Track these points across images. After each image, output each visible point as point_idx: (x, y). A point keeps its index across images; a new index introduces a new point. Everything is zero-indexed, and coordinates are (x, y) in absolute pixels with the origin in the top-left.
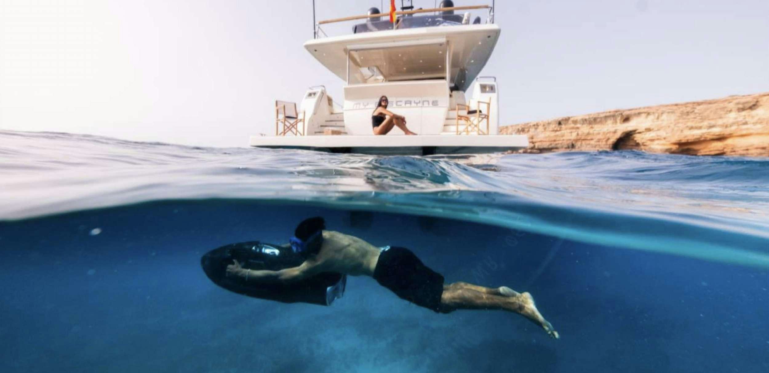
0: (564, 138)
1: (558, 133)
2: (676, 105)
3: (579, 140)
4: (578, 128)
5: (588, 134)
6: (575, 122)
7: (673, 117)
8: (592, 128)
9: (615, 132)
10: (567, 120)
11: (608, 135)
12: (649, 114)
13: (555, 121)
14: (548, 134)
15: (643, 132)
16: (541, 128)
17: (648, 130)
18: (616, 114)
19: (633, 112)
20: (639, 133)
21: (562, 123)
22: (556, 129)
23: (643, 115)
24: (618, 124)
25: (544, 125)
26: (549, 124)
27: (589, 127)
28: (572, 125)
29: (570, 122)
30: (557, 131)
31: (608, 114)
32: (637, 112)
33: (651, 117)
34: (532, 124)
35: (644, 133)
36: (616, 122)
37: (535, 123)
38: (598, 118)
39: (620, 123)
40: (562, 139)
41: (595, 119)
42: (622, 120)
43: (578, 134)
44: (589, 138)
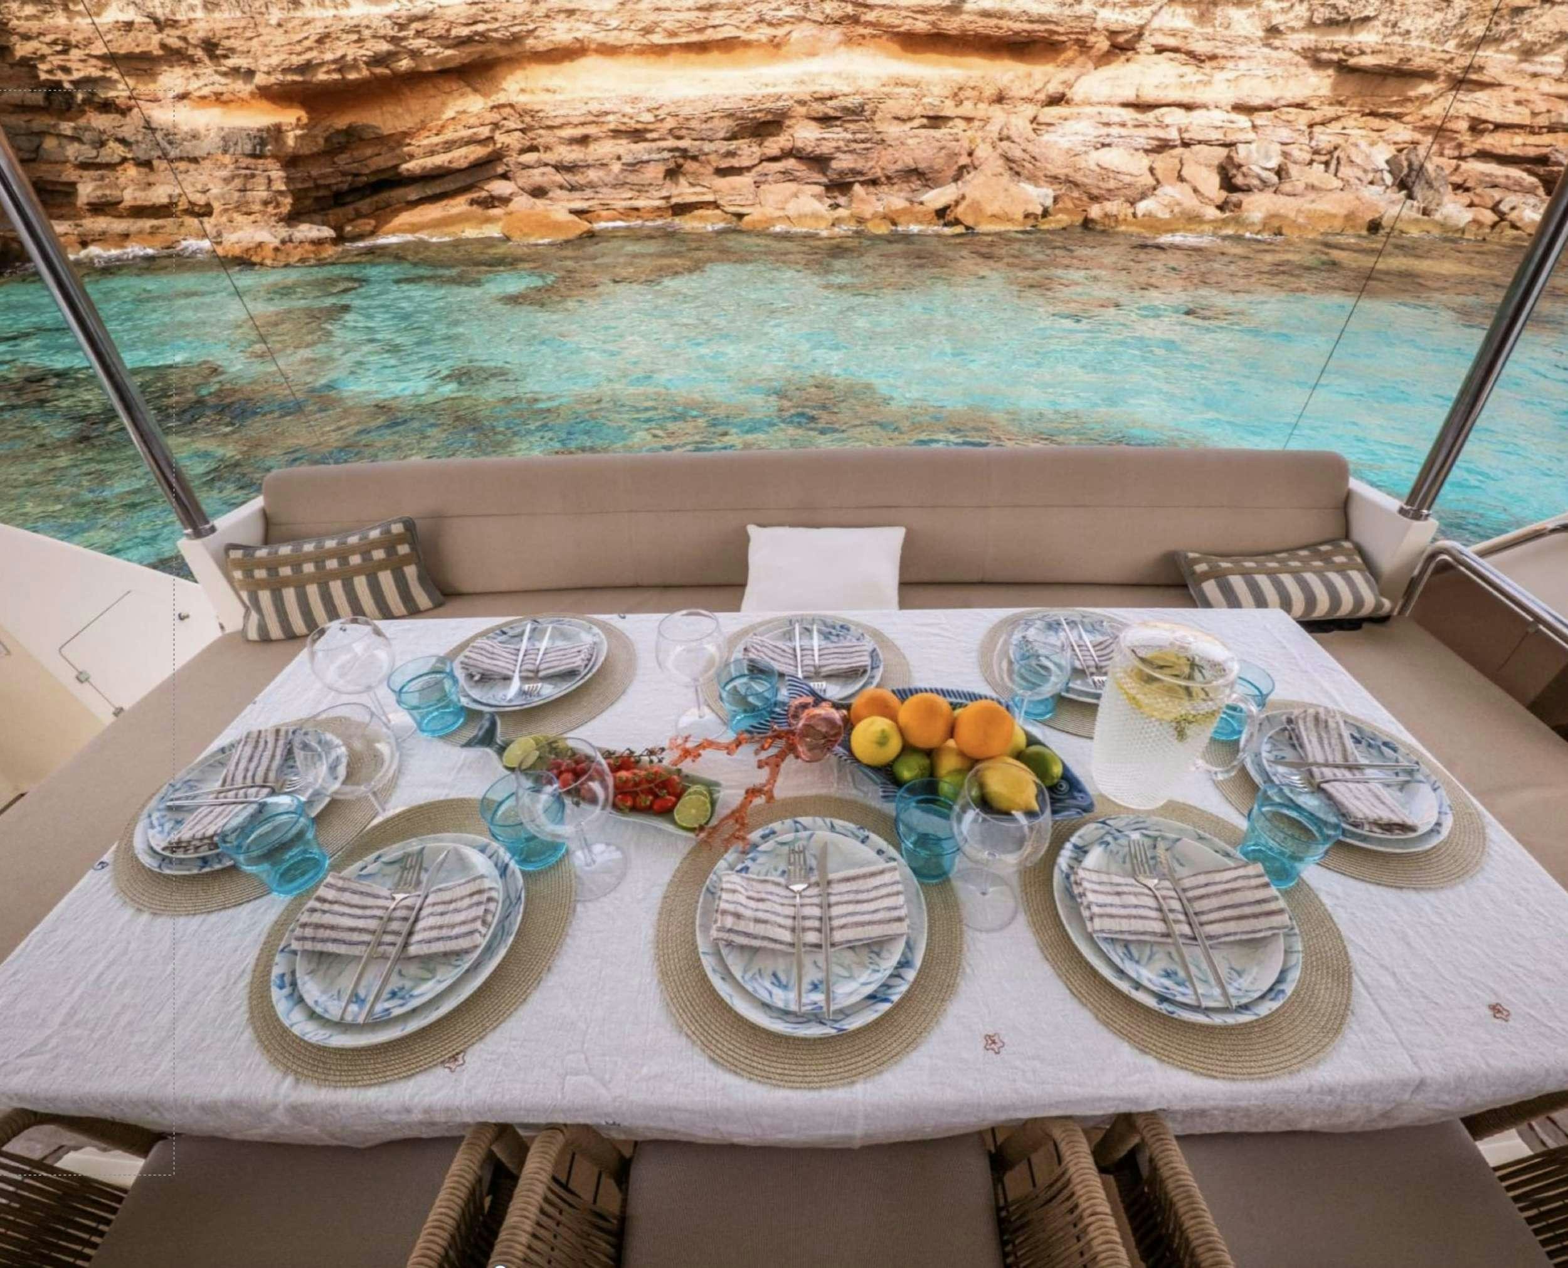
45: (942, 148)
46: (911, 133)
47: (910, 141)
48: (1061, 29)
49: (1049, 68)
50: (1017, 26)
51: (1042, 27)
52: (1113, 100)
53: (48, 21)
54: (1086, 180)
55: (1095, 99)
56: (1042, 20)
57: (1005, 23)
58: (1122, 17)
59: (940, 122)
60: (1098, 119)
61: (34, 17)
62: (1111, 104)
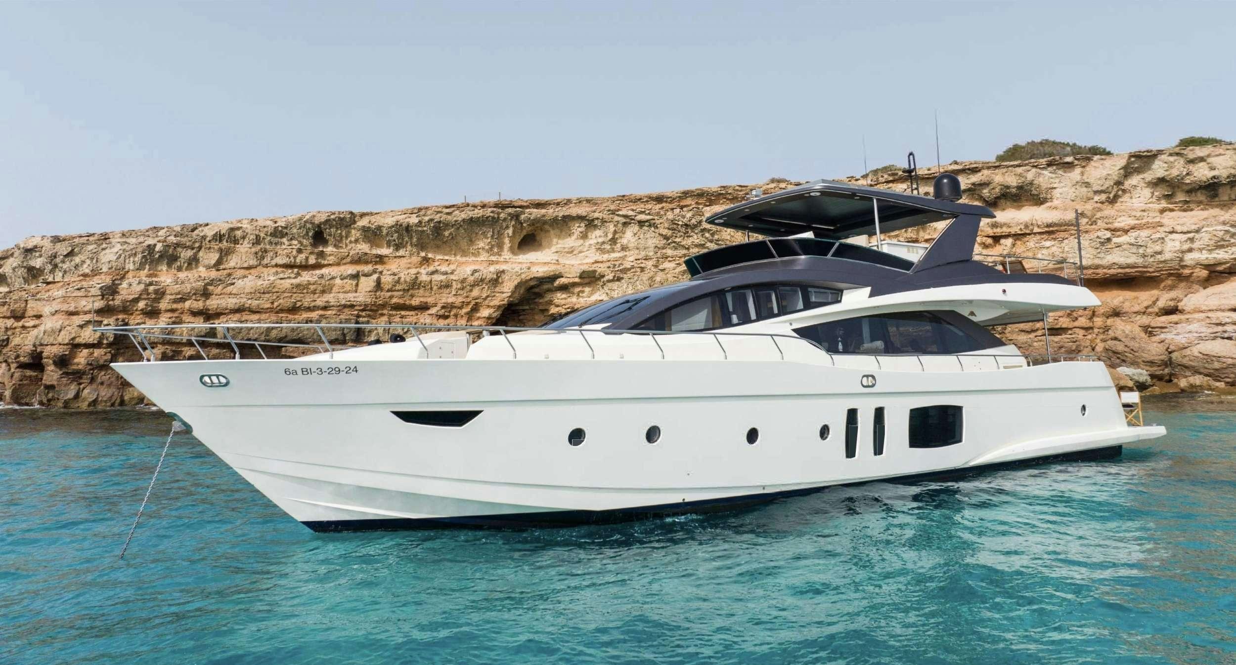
0: (330, 298)
1: (306, 277)
2: (659, 199)
3: (383, 306)
4: (381, 259)
5: (415, 284)
6: (373, 235)
7: (651, 240)
8: (426, 260)
9: (496, 281)
10: (346, 222)
11: (476, 292)
12: (591, 224)
13: (304, 224)
14: (269, 277)
15: (574, 285)
16: (243, 253)
17: (590, 278)
18: (502, 216)
19: (550, 212)
20: (564, 288)
21: (328, 232)
22: (301, 258)
23: (578, 228)
24: (506, 254)
25: (258, 241)
26: (278, 233)
27: (415, 259)
28: (364, 247)
29: (355, 234)
30: (305, 267)
31: (478, 213)
32: (561, 212)
33: (596, 236)
34: (209, 232)
35: (577, 290)
36: (500, 246)
37: (224, 228)
38: (447, 225)
39: (512, 250)
40: (320, 301)
41: (438, 228)
42: (518, 239)
43: (379, 285)
44: (415, 302)
45: (1061, 347)
46: (1036, 339)
47: (1035, 344)
48: (1151, 270)
49: (1155, 292)
50: (1112, 271)
51: (1133, 270)
52: (1223, 307)
53: (569, 300)
54: (1193, 364)
55: (1204, 308)
56: (1129, 266)
57: (1100, 271)
58: (1210, 256)
59: (1060, 331)
60: (1208, 321)
61: (565, 299)
62: (1223, 311)
